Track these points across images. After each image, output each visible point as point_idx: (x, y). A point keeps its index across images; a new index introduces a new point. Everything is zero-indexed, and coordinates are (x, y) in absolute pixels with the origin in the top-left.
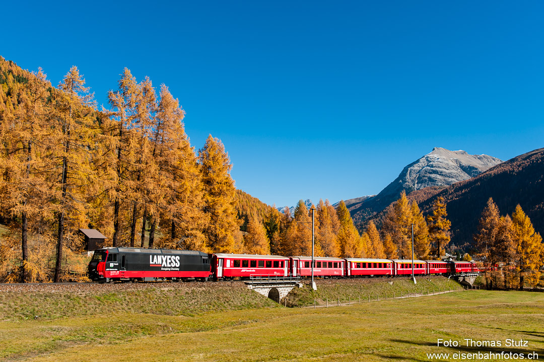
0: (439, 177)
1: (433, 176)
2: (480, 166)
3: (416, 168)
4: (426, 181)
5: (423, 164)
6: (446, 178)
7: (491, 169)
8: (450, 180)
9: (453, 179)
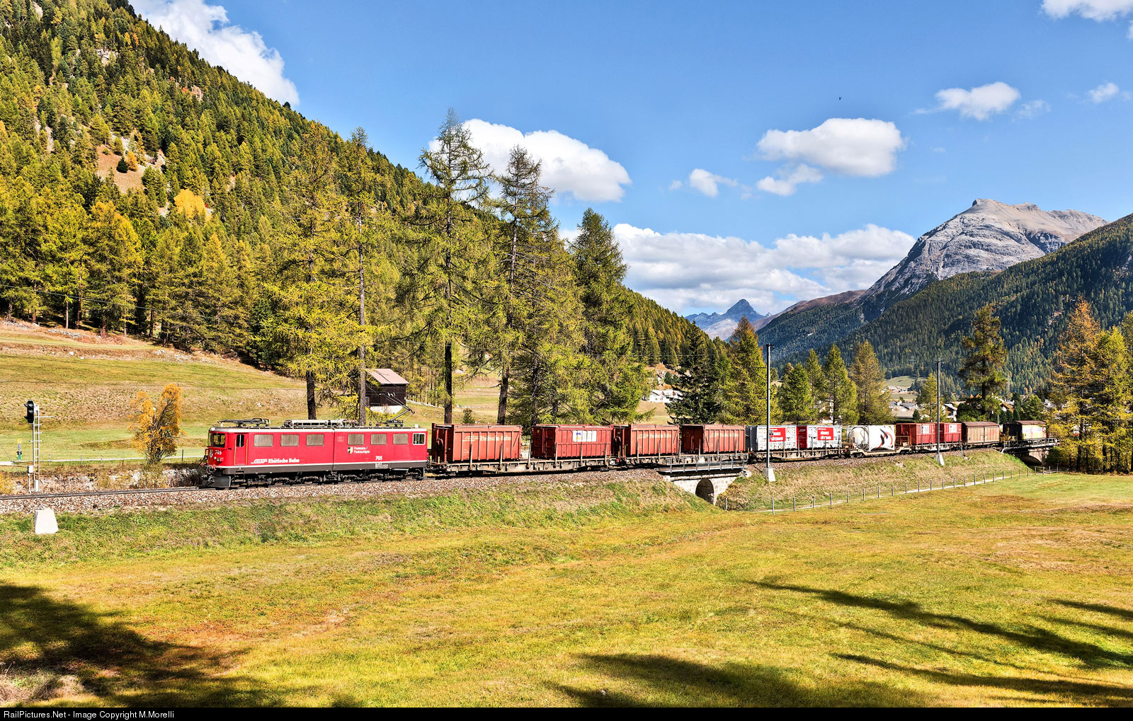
0: (984, 254)
1: (972, 252)
2: (1064, 232)
3: (940, 238)
4: (959, 261)
5: (954, 231)
6: (998, 257)
7: (1083, 238)
8: (1006, 259)
9: (1011, 258)
